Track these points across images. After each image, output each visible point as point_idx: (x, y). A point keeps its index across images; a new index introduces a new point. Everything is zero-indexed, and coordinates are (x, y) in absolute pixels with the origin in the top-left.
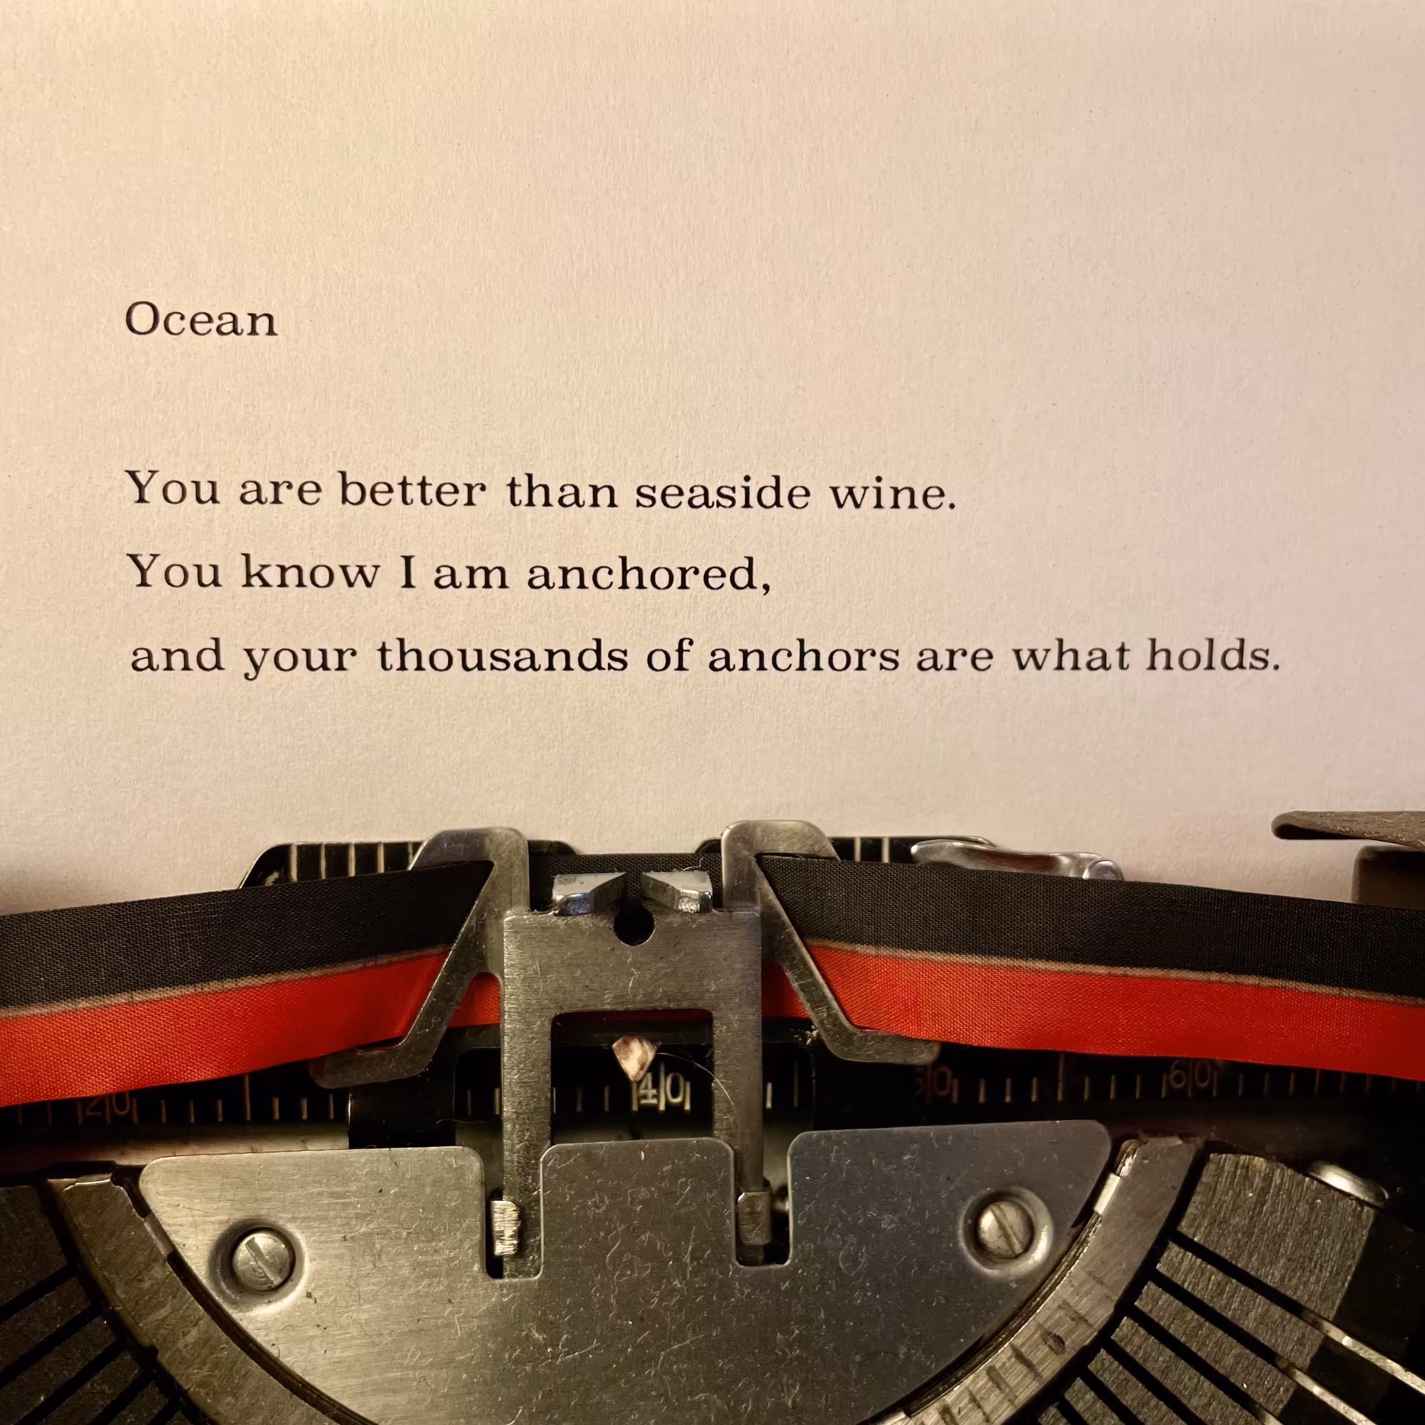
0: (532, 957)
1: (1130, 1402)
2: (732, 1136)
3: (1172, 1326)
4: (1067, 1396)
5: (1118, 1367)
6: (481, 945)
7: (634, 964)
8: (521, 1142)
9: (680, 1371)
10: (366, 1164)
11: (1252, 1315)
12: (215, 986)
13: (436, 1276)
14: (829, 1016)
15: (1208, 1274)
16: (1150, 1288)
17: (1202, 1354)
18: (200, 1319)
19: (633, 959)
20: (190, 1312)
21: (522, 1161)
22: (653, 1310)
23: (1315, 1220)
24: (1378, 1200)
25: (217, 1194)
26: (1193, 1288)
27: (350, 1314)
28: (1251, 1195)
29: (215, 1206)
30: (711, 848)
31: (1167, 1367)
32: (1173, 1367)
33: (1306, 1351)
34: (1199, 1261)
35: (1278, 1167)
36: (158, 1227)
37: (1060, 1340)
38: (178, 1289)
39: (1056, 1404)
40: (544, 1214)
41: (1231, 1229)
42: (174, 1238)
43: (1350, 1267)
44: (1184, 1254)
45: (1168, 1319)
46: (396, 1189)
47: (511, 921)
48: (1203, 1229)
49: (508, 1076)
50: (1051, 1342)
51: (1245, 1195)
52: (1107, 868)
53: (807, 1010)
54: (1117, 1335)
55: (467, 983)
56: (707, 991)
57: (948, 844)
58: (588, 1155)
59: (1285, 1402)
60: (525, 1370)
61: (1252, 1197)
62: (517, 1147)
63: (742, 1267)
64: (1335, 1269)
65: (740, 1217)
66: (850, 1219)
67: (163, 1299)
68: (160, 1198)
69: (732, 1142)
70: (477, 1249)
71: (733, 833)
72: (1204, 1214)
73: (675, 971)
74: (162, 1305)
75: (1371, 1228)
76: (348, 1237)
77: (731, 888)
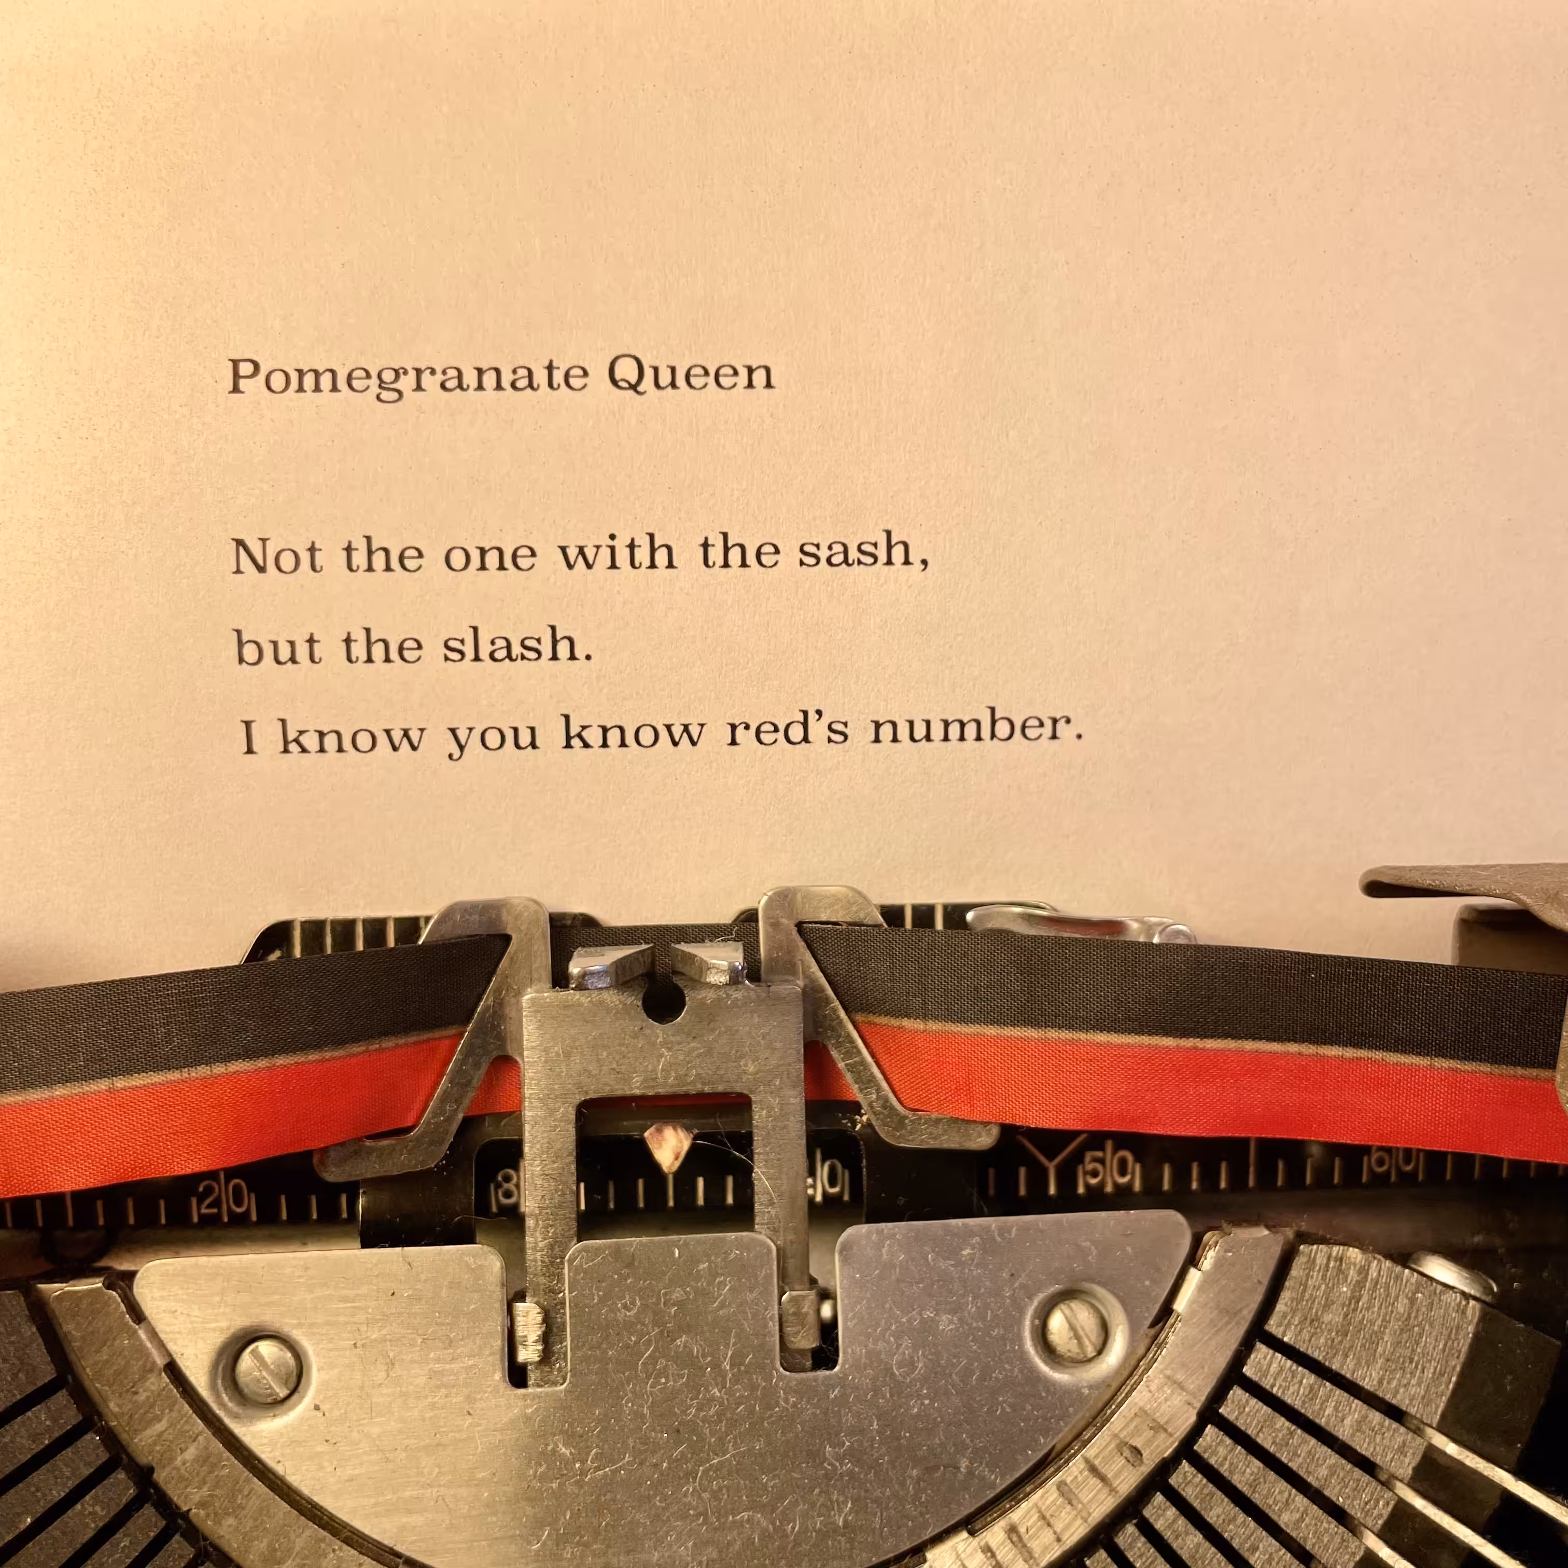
0: (553, 1039)
1: (1215, 1519)
2: (775, 1231)
3: (1261, 1435)
4: (1147, 1512)
5: (1201, 1481)
6: (499, 1026)
7: (665, 1044)
8: (545, 1239)
9: (720, 1489)
10: (378, 1264)
11: (1348, 1421)
12: (202, 1071)
13: (454, 1387)
14: (878, 1098)
15: (1299, 1378)
16: (1237, 1394)
17: (1293, 1466)
18: (200, 1434)
19: (663, 1038)
20: (187, 1427)
21: (547, 1260)
22: (691, 1420)
23: (1416, 1317)
24: (1488, 1295)
25: (217, 1299)
26: (1283, 1392)
27: (361, 1428)
28: (1345, 1289)
29: (215, 1312)
30: (749, 917)
31: (1254, 1480)
32: (1262, 1480)
33: (1407, 1461)
34: (1289, 1363)
35: (1375, 1258)
36: (154, 1335)
37: (1137, 1451)
38: (175, 1402)
39: (1134, 1521)
40: (570, 1317)
41: (1324, 1327)
42: (171, 1347)
43: (1454, 1368)
44: (1274, 1355)
45: (1256, 1426)
46: (410, 1292)
47: (531, 999)
48: (1293, 1327)
49: (530, 1168)
50: (1127, 1453)
51: (1339, 1289)
52: (1179, 933)
53: (855, 1092)
54: (1200, 1446)
55: (484, 1067)
56: (745, 1072)
57: (1008, 909)
58: (617, 1253)
59: (1385, 1517)
60: (552, 1488)
61: (1346, 1292)
62: (541, 1245)
63: (788, 1373)
64: (1438, 1369)
65: (784, 1319)
66: (904, 1320)
67: (159, 1413)
68: (156, 1303)
69: (774, 1238)
70: (498, 1357)
71: (771, 900)
72: (1294, 1312)
73: (709, 1052)
74: (158, 1419)
75: (1477, 1324)
76: (359, 1344)
77: (770, 959)
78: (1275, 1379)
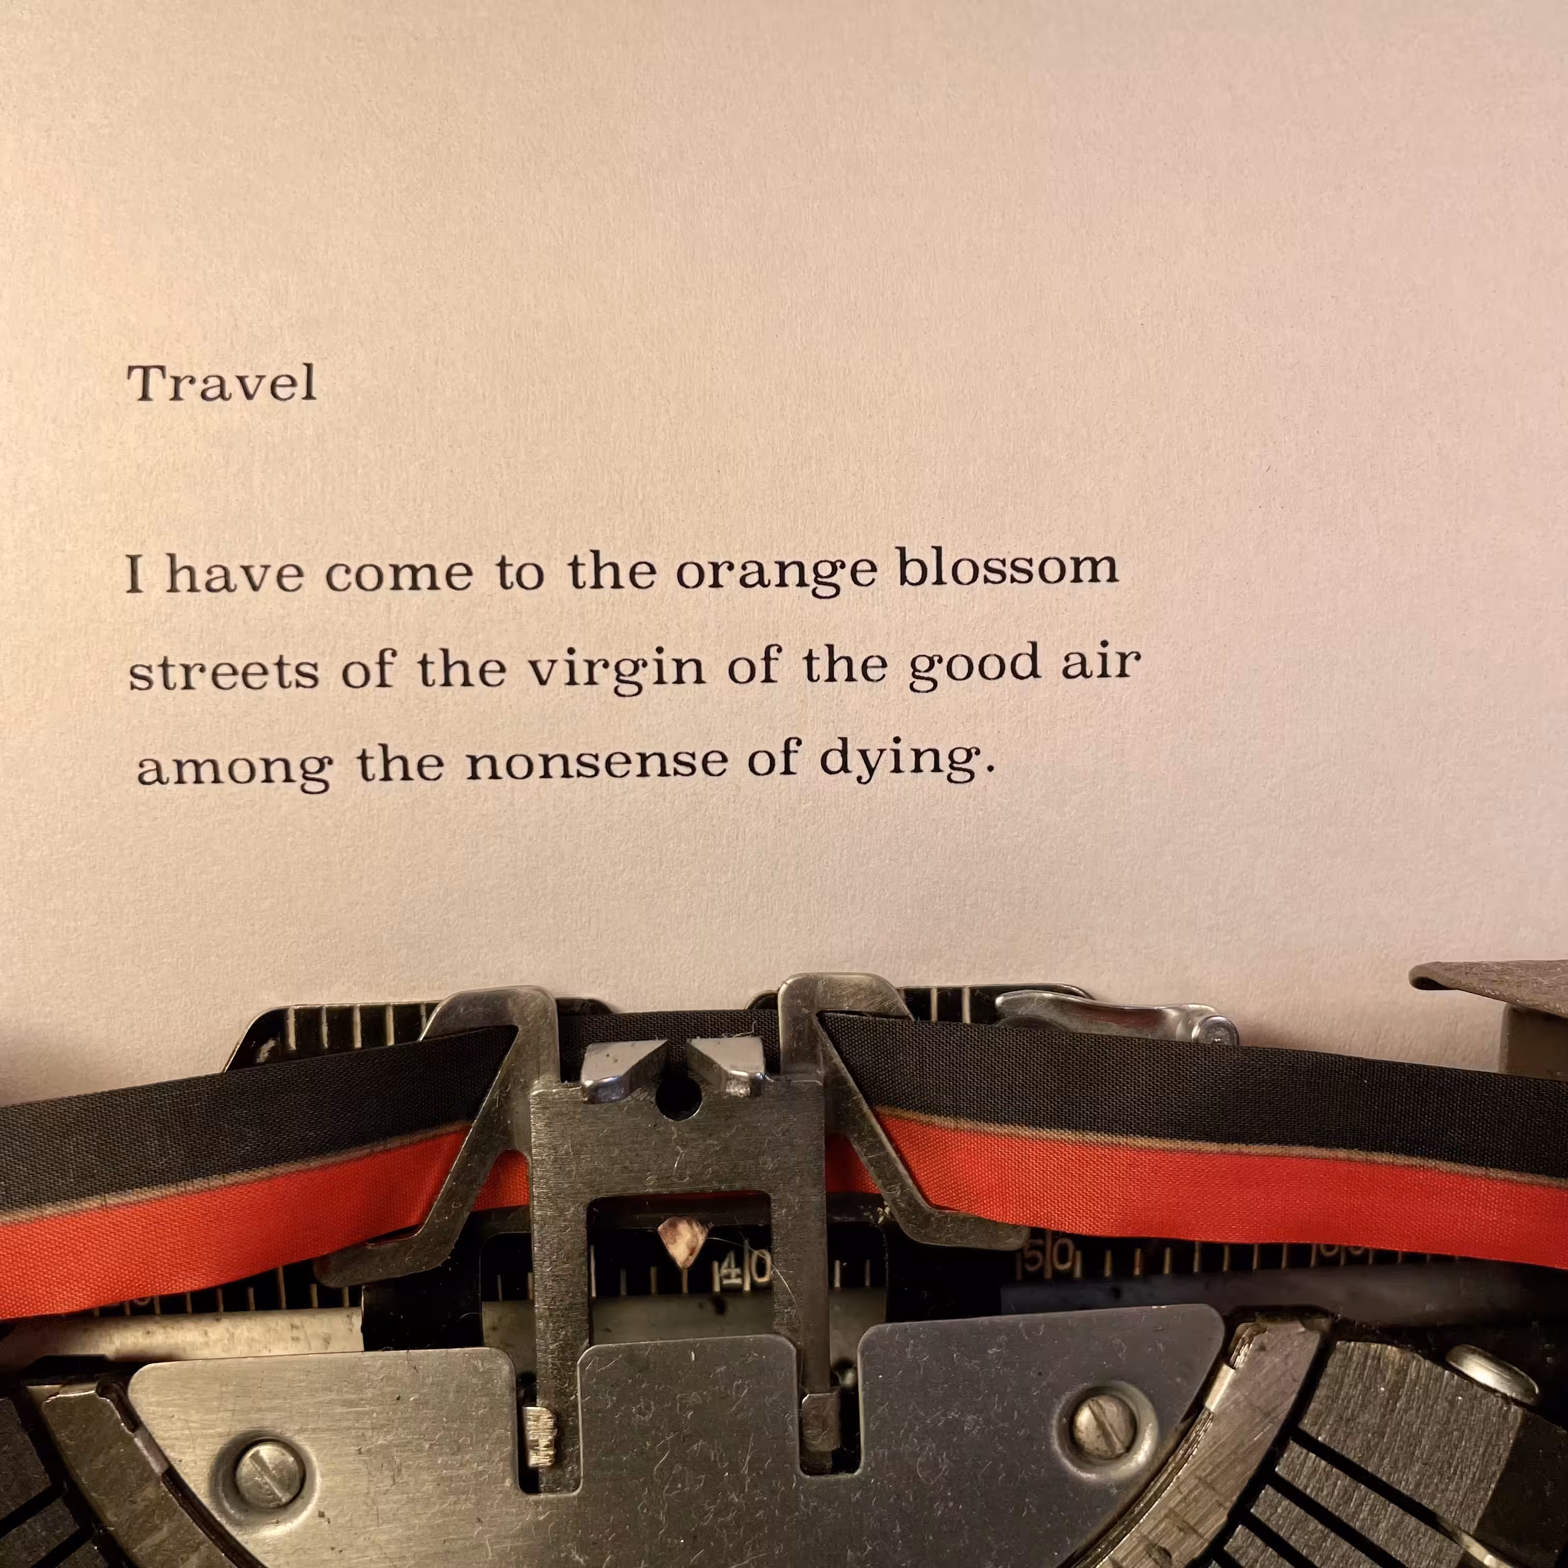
0: (562, 1136)
2: (795, 1331)
3: (1293, 1537)
6: (505, 1120)
7: (680, 1141)
8: (556, 1342)
10: (382, 1368)
11: (1383, 1526)
12: (199, 1184)
13: (463, 1493)
14: (903, 1194)
15: (1333, 1479)
16: (1268, 1493)
18: (200, 1544)
19: (679, 1135)
20: (187, 1537)
21: (558, 1363)
22: (708, 1526)
23: (1456, 1421)
24: (1529, 1397)
25: (215, 1404)
26: (1317, 1494)
27: (367, 1535)
28: (1383, 1389)
29: (214, 1417)
30: (767, 1002)
33: (1443, 1567)
34: (1323, 1463)
35: (1414, 1358)
36: (151, 1441)
37: (1166, 1553)
38: (175, 1511)
40: (583, 1422)
41: (1359, 1427)
42: (169, 1453)
43: (1494, 1474)
44: (1307, 1455)
45: (1288, 1529)
46: (416, 1396)
47: (538, 1095)
48: (1328, 1427)
49: (539, 1268)
50: (1156, 1555)
51: (1376, 1389)
52: (1219, 1024)
53: (875, 1185)
54: (1230, 1546)
55: (490, 1163)
56: (764, 1170)
57: (1037, 994)
58: (631, 1356)
61: (1384, 1393)
62: (551, 1347)
63: (807, 1477)
64: (1477, 1475)
65: (804, 1421)
66: (928, 1421)
67: (158, 1522)
68: (152, 1409)
69: (793, 1338)
70: (508, 1463)
71: (790, 988)
72: (1329, 1411)
73: (726, 1149)
74: (157, 1528)
75: (1519, 1430)
76: (363, 1450)
77: (789, 1051)
78: (1309, 1479)
